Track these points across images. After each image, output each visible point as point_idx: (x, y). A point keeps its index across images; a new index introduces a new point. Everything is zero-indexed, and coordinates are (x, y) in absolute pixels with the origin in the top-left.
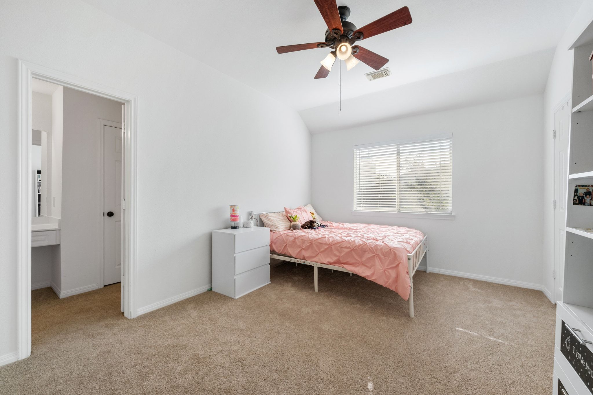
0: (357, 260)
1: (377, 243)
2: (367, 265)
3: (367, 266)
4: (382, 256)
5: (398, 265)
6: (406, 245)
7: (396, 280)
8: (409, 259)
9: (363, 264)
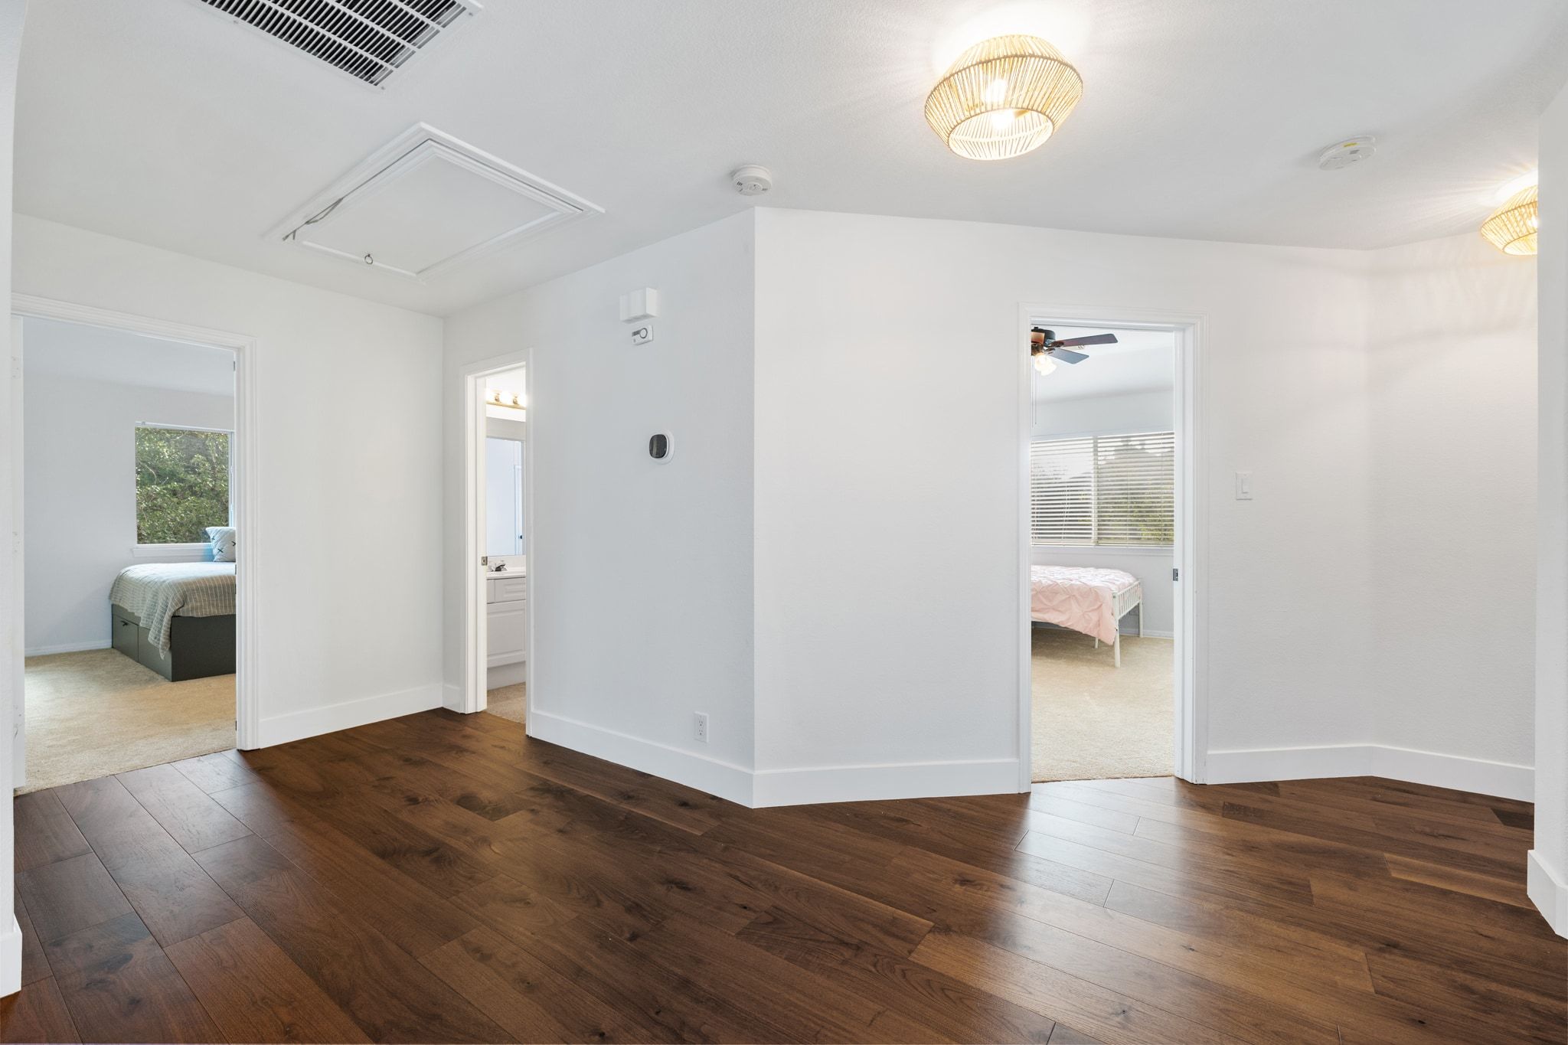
0: (1045, 604)
1: (1072, 582)
2: (1060, 609)
3: (1059, 611)
4: (1079, 597)
5: (1101, 606)
6: (1111, 585)
7: (1098, 624)
8: (1114, 597)
9: (1054, 609)
